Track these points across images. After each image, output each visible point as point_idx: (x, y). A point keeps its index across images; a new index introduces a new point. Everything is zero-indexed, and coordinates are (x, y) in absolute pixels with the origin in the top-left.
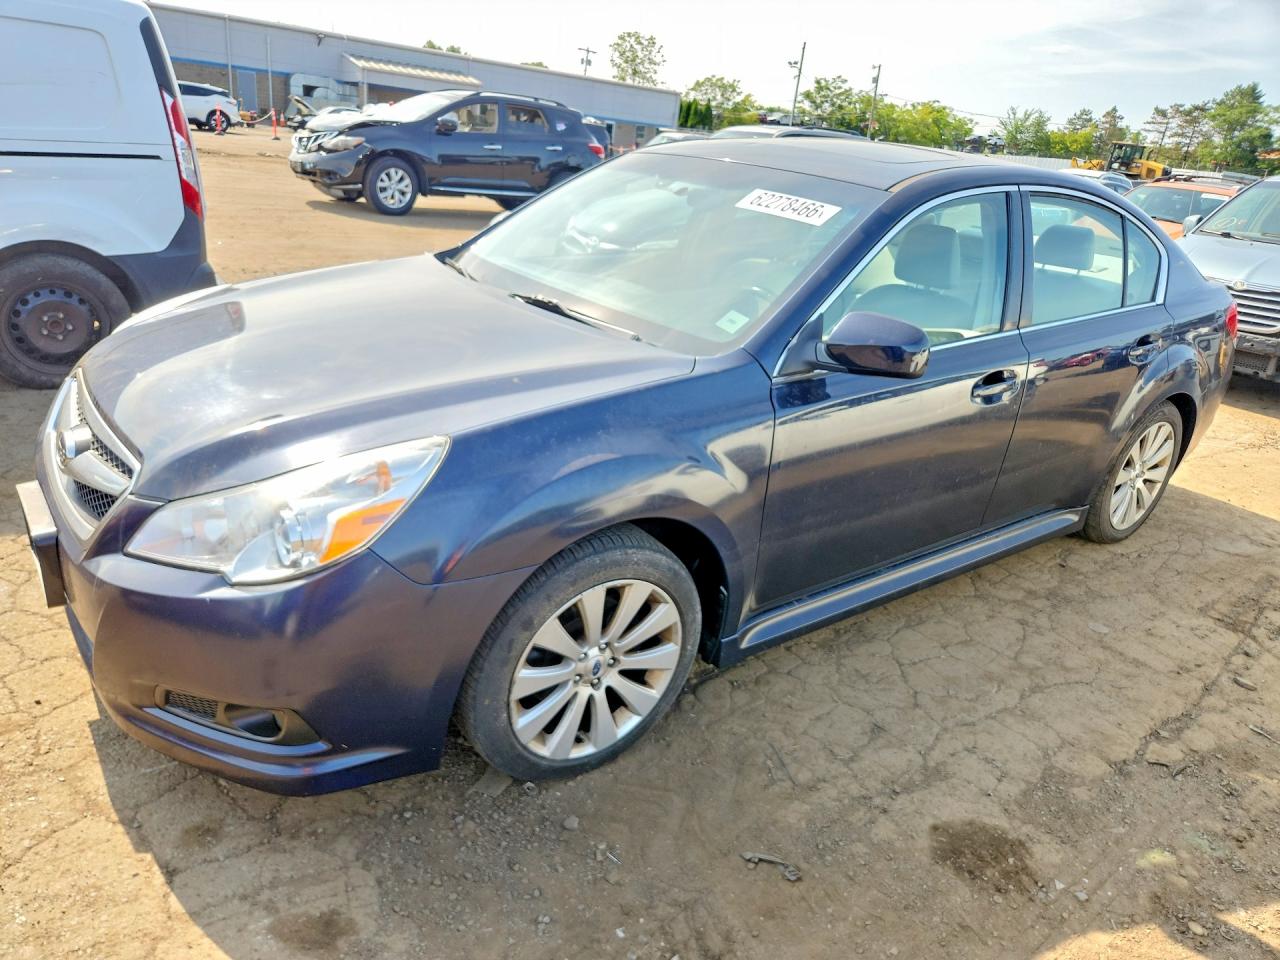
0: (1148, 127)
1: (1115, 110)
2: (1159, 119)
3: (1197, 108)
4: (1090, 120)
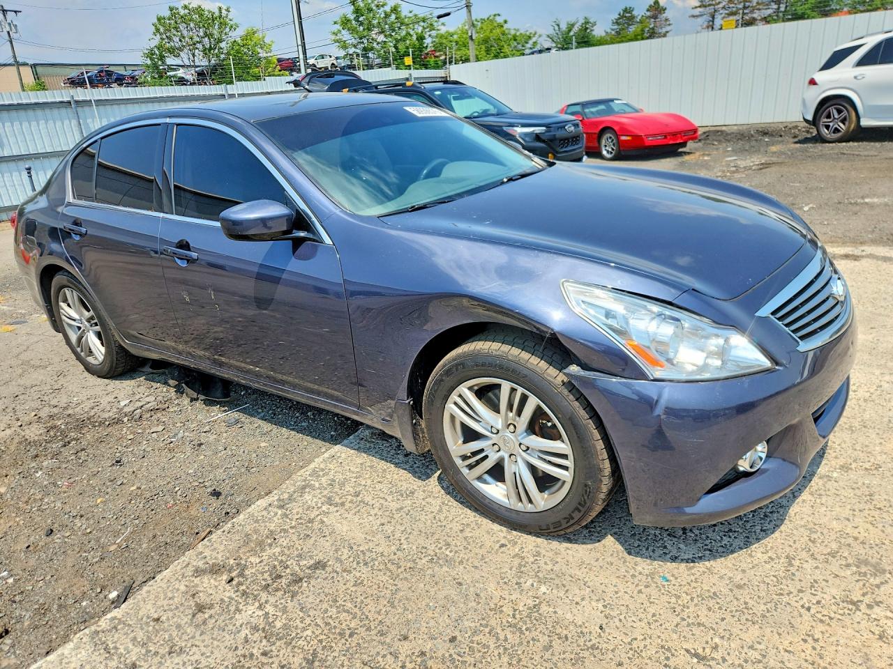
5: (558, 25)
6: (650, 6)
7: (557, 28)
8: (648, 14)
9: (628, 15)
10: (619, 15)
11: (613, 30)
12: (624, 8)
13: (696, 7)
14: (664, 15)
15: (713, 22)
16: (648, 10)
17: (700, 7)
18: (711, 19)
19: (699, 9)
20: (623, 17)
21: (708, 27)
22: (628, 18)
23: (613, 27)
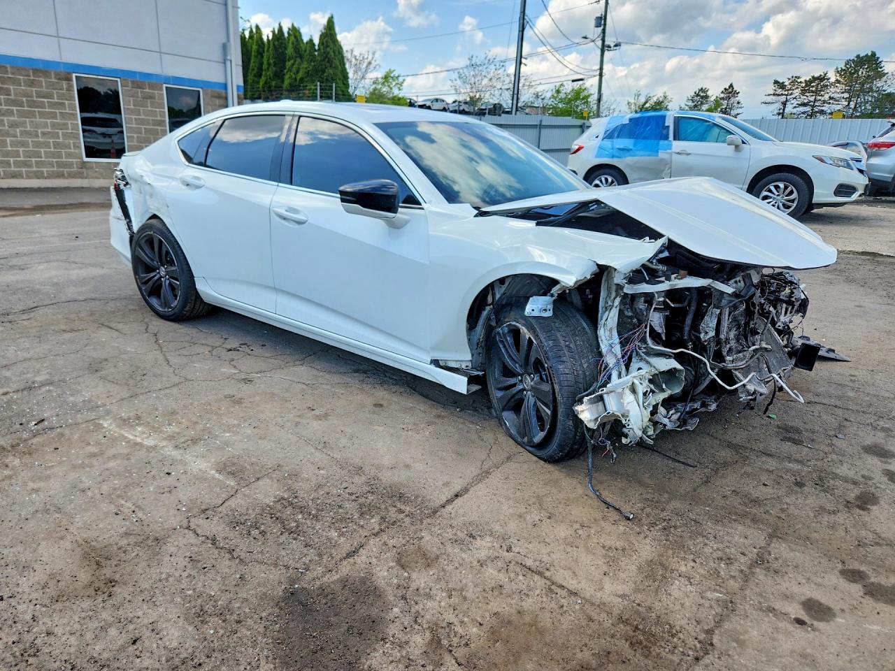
0: (769, 99)
1: (731, 86)
2: (780, 91)
3: (814, 79)
4: (707, 97)
6: (725, 89)
8: (722, 95)
9: (702, 94)
10: (695, 93)
12: (700, 87)
13: (769, 95)
14: (737, 98)
15: (784, 110)
17: (774, 95)
18: (782, 107)
19: (771, 97)
20: (698, 95)
21: (779, 114)
22: (702, 97)
23: (687, 103)
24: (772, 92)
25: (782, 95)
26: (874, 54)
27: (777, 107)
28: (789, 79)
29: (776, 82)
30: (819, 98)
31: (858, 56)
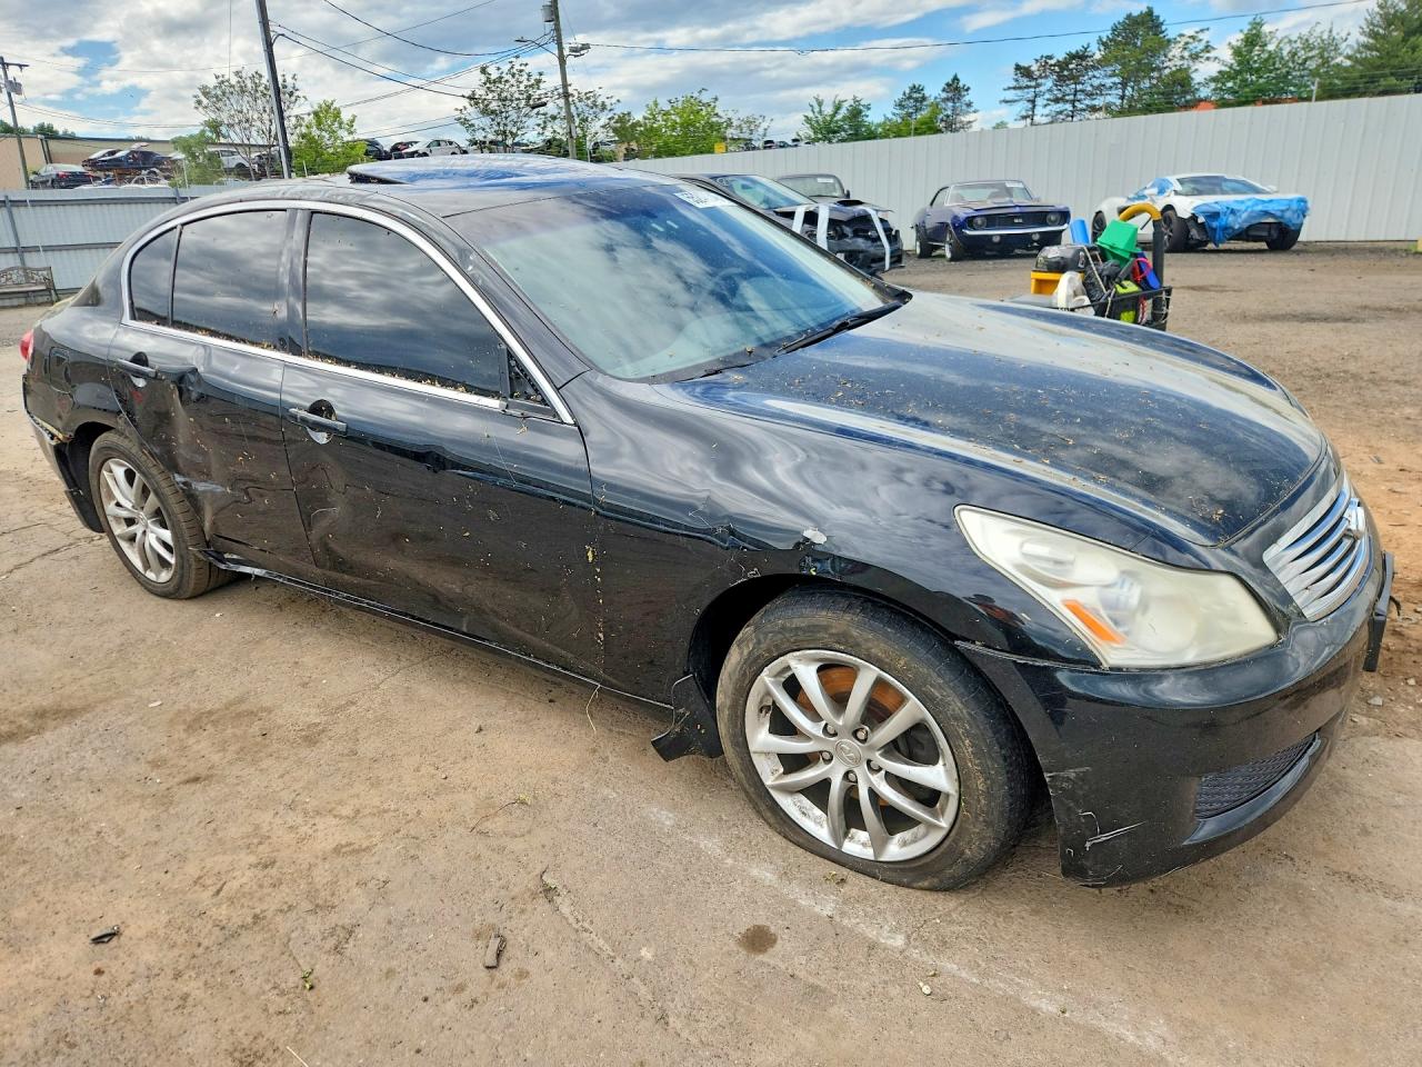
5: (820, 104)
6: (948, 85)
7: (817, 109)
8: (944, 95)
9: (915, 95)
10: (904, 94)
11: (894, 114)
12: (911, 85)
13: (1009, 88)
14: (967, 99)
15: (1033, 110)
16: (944, 90)
17: (1014, 88)
18: (1030, 106)
19: (1013, 91)
20: (910, 98)
21: (1025, 118)
22: (916, 100)
23: (897, 112)
24: (1013, 84)
25: (1028, 87)
26: (1150, 12)
27: (1022, 108)
28: (1037, 61)
29: (1018, 67)
30: (1079, 87)
31: (1129, 16)
